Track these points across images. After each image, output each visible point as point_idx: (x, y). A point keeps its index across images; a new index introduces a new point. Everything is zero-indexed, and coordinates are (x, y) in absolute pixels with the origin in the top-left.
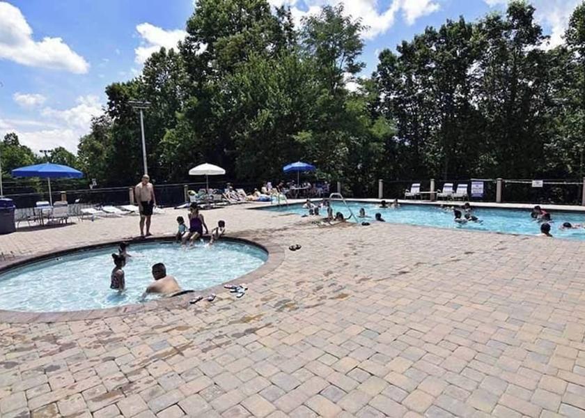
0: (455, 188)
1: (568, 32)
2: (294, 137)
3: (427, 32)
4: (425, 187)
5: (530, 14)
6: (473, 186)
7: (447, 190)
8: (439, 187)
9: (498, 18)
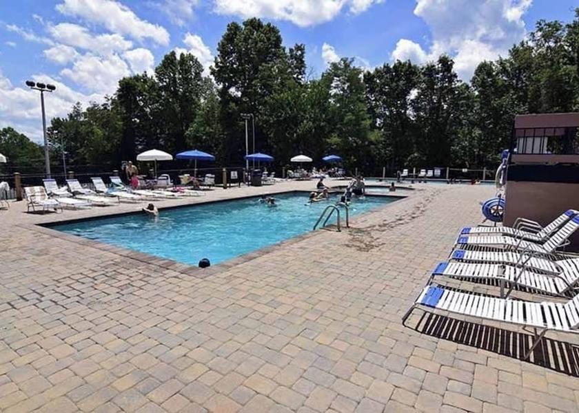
0: (427, 172)
1: (474, 78)
2: (328, 140)
3: (385, 67)
4: (410, 171)
5: (451, 65)
6: (435, 171)
7: (423, 173)
8: (418, 171)
9: (434, 66)
